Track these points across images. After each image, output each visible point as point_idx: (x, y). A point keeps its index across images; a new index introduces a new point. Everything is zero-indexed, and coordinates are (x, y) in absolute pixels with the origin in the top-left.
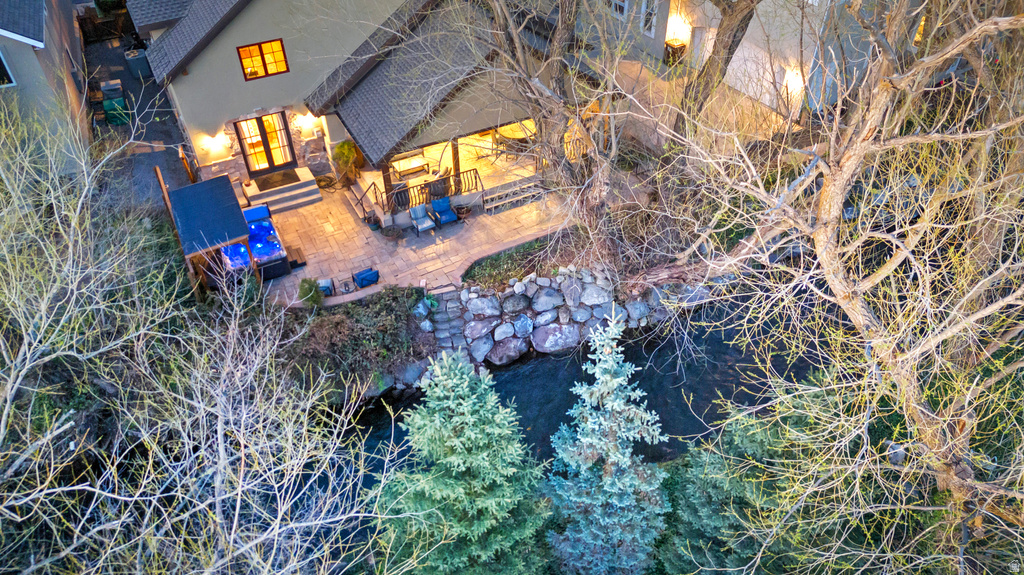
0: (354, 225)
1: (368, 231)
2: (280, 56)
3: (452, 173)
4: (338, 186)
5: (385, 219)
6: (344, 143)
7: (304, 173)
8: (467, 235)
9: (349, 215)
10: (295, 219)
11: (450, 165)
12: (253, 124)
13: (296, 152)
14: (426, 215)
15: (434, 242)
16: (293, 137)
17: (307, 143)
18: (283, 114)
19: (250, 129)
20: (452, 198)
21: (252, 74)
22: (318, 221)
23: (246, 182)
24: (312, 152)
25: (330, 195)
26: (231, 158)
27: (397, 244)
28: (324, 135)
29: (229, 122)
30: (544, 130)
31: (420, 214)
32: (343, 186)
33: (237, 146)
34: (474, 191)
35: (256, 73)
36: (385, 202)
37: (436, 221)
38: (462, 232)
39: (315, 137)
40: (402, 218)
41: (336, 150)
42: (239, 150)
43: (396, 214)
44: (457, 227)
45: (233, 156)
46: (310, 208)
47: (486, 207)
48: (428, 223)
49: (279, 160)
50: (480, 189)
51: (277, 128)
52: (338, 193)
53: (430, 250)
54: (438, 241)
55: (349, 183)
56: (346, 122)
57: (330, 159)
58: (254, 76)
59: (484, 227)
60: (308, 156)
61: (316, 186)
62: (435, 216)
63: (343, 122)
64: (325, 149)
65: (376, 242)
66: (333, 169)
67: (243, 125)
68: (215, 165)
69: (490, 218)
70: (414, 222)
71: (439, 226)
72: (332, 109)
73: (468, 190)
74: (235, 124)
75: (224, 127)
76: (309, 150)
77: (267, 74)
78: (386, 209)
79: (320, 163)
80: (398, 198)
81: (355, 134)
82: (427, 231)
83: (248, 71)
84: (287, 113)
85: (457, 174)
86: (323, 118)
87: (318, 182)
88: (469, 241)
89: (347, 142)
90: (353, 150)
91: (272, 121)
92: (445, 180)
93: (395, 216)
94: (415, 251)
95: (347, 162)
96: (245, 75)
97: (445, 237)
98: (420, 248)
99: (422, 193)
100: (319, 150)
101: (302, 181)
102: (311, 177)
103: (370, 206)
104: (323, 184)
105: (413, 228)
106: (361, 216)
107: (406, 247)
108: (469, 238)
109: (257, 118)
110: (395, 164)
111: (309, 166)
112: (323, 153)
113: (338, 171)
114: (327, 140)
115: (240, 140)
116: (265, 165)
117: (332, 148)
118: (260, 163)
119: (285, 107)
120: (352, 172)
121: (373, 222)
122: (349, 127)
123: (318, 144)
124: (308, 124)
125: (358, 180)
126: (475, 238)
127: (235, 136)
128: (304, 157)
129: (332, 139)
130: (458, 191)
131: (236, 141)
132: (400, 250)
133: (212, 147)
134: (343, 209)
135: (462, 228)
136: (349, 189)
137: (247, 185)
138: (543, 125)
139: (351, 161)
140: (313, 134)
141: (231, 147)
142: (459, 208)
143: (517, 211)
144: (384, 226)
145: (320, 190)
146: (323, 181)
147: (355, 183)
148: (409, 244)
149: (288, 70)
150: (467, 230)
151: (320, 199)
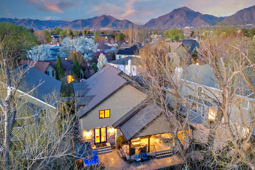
0: (119, 159)
1: (123, 161)
2: (109, 113)
3: (148, 146)
4: (117, 148)
5: (128, 157)
6: (120, 136)
7: (108, 144)
8: (150, 164)
9: (118, 156)
10: (104, 156)
11: (147, 143)
12: (99, 130)
13: (107, 138)
14: (139, 157)
15: (140, 165)
16: (108, 134)
17: (111, 136)
18: (106, 128)
19: (97, 131)
20: (147, 153)
21: (101, 117)
22: (110, 157)
23: (93, 145)
24: (111, 139)
25: (114, 151)
26: (91, 138)
27: (130, 165)
28: (115, 134)
29: (93, 129)
30: (172, 129)
31: (138, 156)
32: (118, 149)
33: (93, 135)
34: (153, 152)
35: (102, 117)
36: (129, 153)
37: (142, 159)
38: (149, 163)
39: (113, 135)
40: (133, 157)
41: (118, 138)
42: (94, 136)
43: (131, 156)
44: (147, 162)
45: (92, 138)
46: (108, 154)
47: (156, 157)
48: (140, 159)
49: (103, 140)
50: (155, 151)
51: (104, 132)
52: (116, 150)
53: (139, 167)
54: (142, 165)
55: (119, 147)
56: (122, 130)
57: (116, 141)
58: (102, 118)
59: (155, 162)
60: (110, 140)
61: (111, 148)
62: (142, 157)
63: (121, 130)
64: (115, 138)
65: (124, 164)
66: (116, 144)
67: (96, 130)
68: (87, 140)
69: (157, 160)
70: (136, 159)
71: (142, 161)
72: (119, 127)
73: (152, 151)
74: (94, 129)
75: (91, 130)
76: (111, 138)
77: (105, 118)
78: (129, 154)
79: (113, 142)
80: (132, 151)
81: (124, 133)
82: (139, 162)
83: (100, 116)
84: (107, 128)
85: (149, 147)
86: (116, 129)
87: (112, 147)
88: (151, 166)
89: (121, 136)
90: (122, 138)
91: (103, 130)
92: (145, 147)
93: (131, 157)
94: (135, 167)
95: (120, 141)
96: (99, 117)
97: (144, 164)
98: (137, 166)
99: (139, 151)
100: (113, 138)
101: (107, 146)
102: (110, 145)
103: (124, 153)
104: (112, 148)
105: (135, 161)
106: (121, 156)
107: (133, 166)
108: (150, 165)
109: (100, 128)
110: (133, 143)
111: (110, 143)
112: (114, 139)
113: (117, 144)
114: (116, 135)
115: (94, 134)
116: (99, 141)
117: (117, 138)
118: (98, 141)
119: (107, 126)
120: (121, 144)
121: (125, 158)
122: (122, 131)
123: (113, 137)
124: (112, 131)
125: (122, 147)
126: (153, 165)
127: (93, 133)
128: (109, 140)
129: (117, 135)
130: (149, 151)
131: (93, 134)
132: (131, 166)
133: (87, 135)
134: (117, 154)
135: (149, 162)
136: (119, 149)
137: (93, 146)
138: (172, 128)
139: (121, 141)
140: (113, 134)
141: (92, 136)
142: (149, 156)
143: (165, 159)
144: (127, 159)
145: (112, 149)
146: (113, 147)
147: (121, 148)
148: (133, 165)
149: (110, 117)
150: (150, 163)
151: (111, 152)
